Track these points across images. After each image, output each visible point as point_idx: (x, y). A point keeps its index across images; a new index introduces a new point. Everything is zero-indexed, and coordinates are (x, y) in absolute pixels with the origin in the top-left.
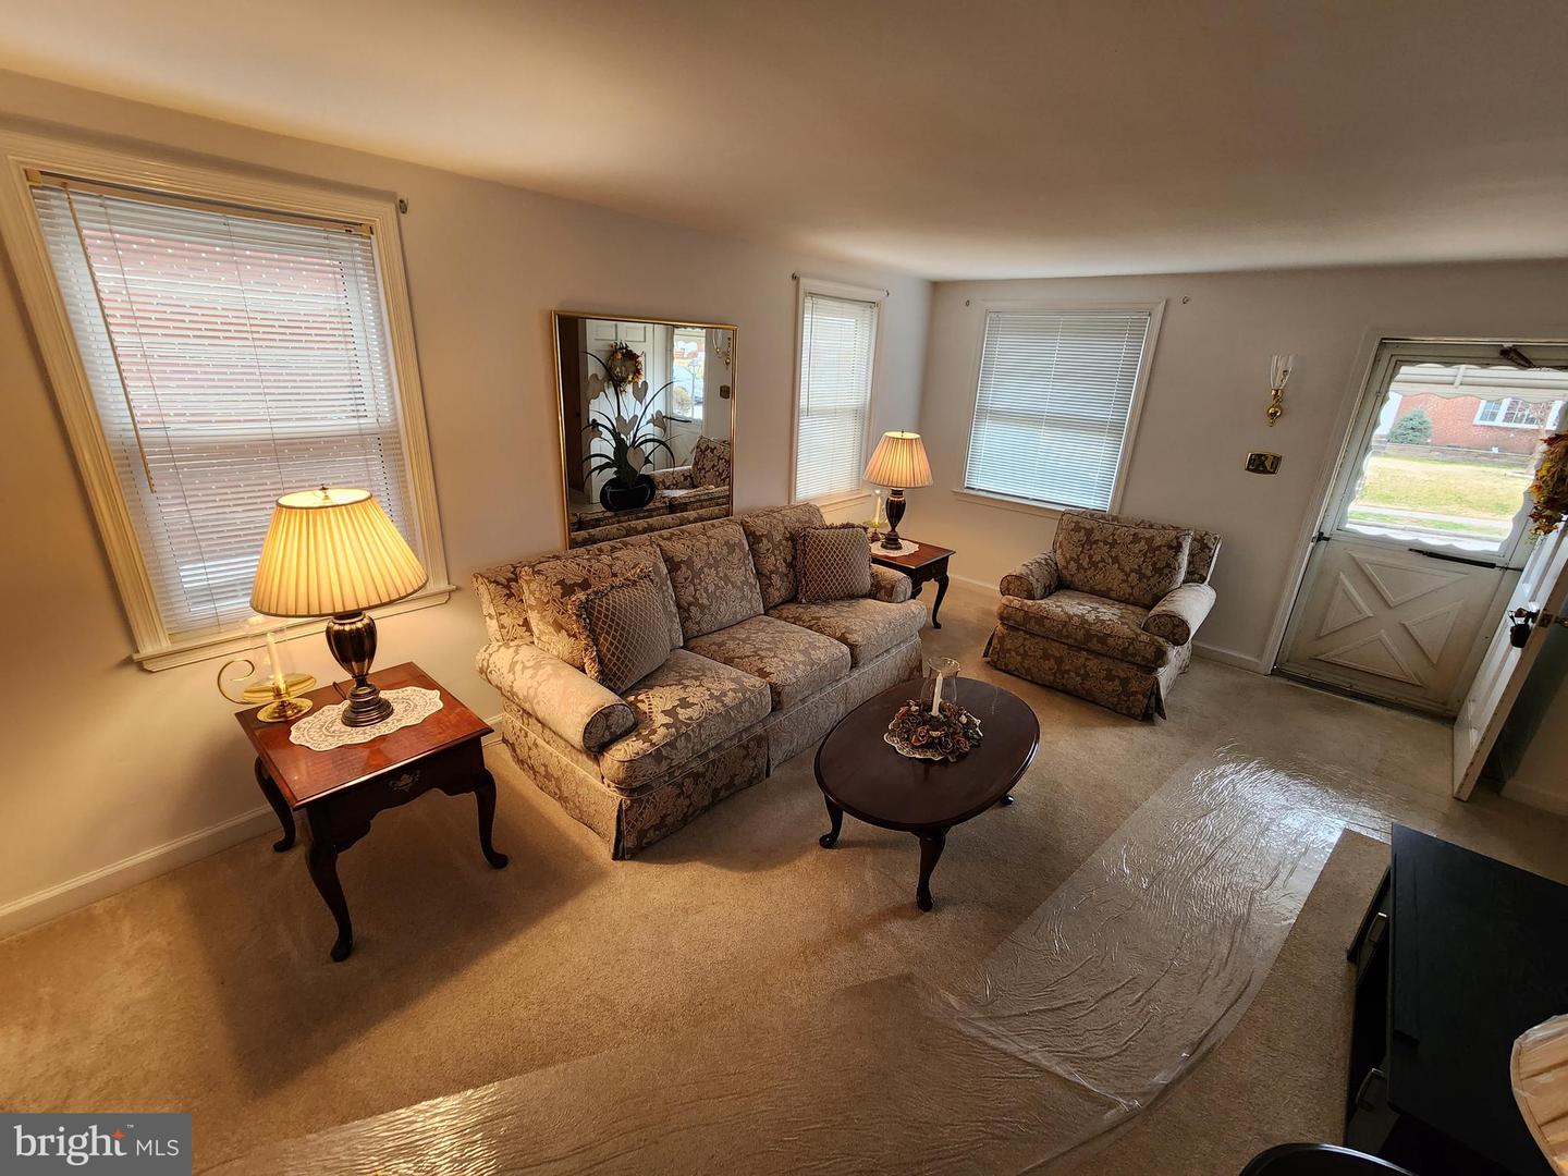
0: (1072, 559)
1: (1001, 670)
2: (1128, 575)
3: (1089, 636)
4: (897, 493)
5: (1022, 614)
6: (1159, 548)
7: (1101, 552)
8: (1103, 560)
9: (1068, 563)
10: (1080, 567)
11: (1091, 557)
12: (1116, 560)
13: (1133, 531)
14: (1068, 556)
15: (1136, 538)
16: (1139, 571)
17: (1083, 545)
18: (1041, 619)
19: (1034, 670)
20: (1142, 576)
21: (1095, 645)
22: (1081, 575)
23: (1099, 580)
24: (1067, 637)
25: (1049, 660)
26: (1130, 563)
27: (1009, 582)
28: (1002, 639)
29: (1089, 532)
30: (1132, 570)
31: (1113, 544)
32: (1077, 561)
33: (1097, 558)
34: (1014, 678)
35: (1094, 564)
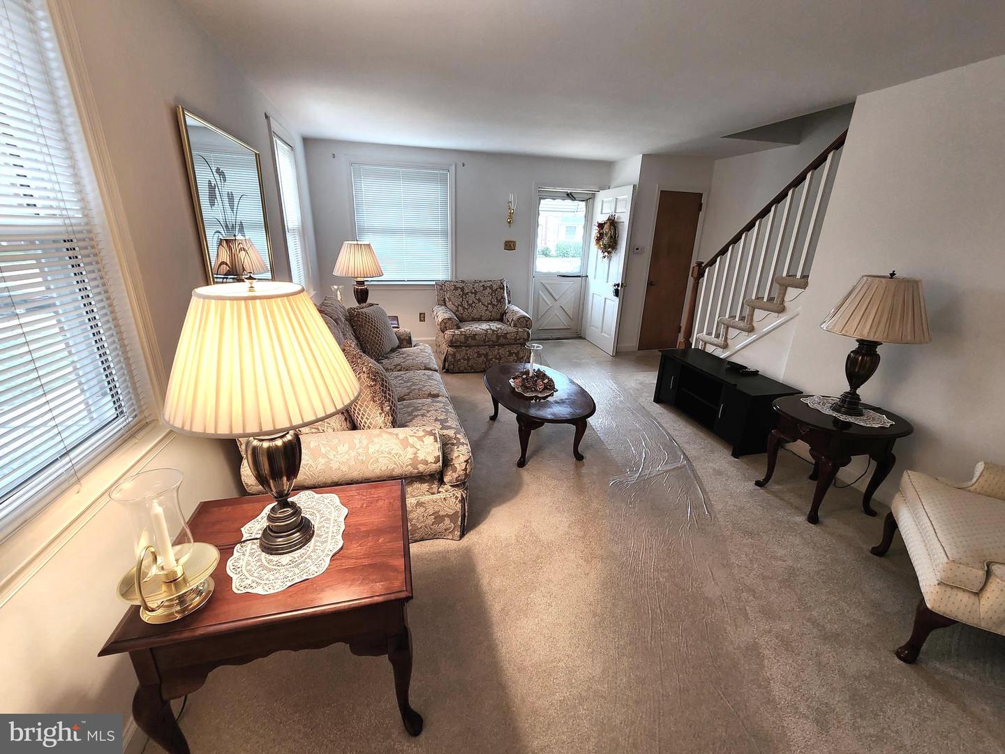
0: (459, 305)
1: (458, 373)
2: (487, 307)
3: (498, 337)
4: (362, 283)
5: (463, 336)
6: (496, 290)
7: (471, 298)
8: (474, 302)
9: (458, 308)
10: (464, 308)
11: (467, 302)
12: (479, 300)
13: (481, 284)
14: (456, 304)
15: (485, 288)
16: (491, 303)
17: (462, 296)
18: (474, 336)
19: (475, 365)
20: (494, 306)
21: (502, 340)
22: (466, 313)
23: (475, 313)
24: (488, 341)
25: (481, 356)
26: (486, 300)
27: (445, 323)
28: (454, 355)
29: (462, 289)
30: (488, 304)
31: (476, 293)
32: (462, 306)
33: (470, 302)
34: (465, 374)
35: (470, 305)
